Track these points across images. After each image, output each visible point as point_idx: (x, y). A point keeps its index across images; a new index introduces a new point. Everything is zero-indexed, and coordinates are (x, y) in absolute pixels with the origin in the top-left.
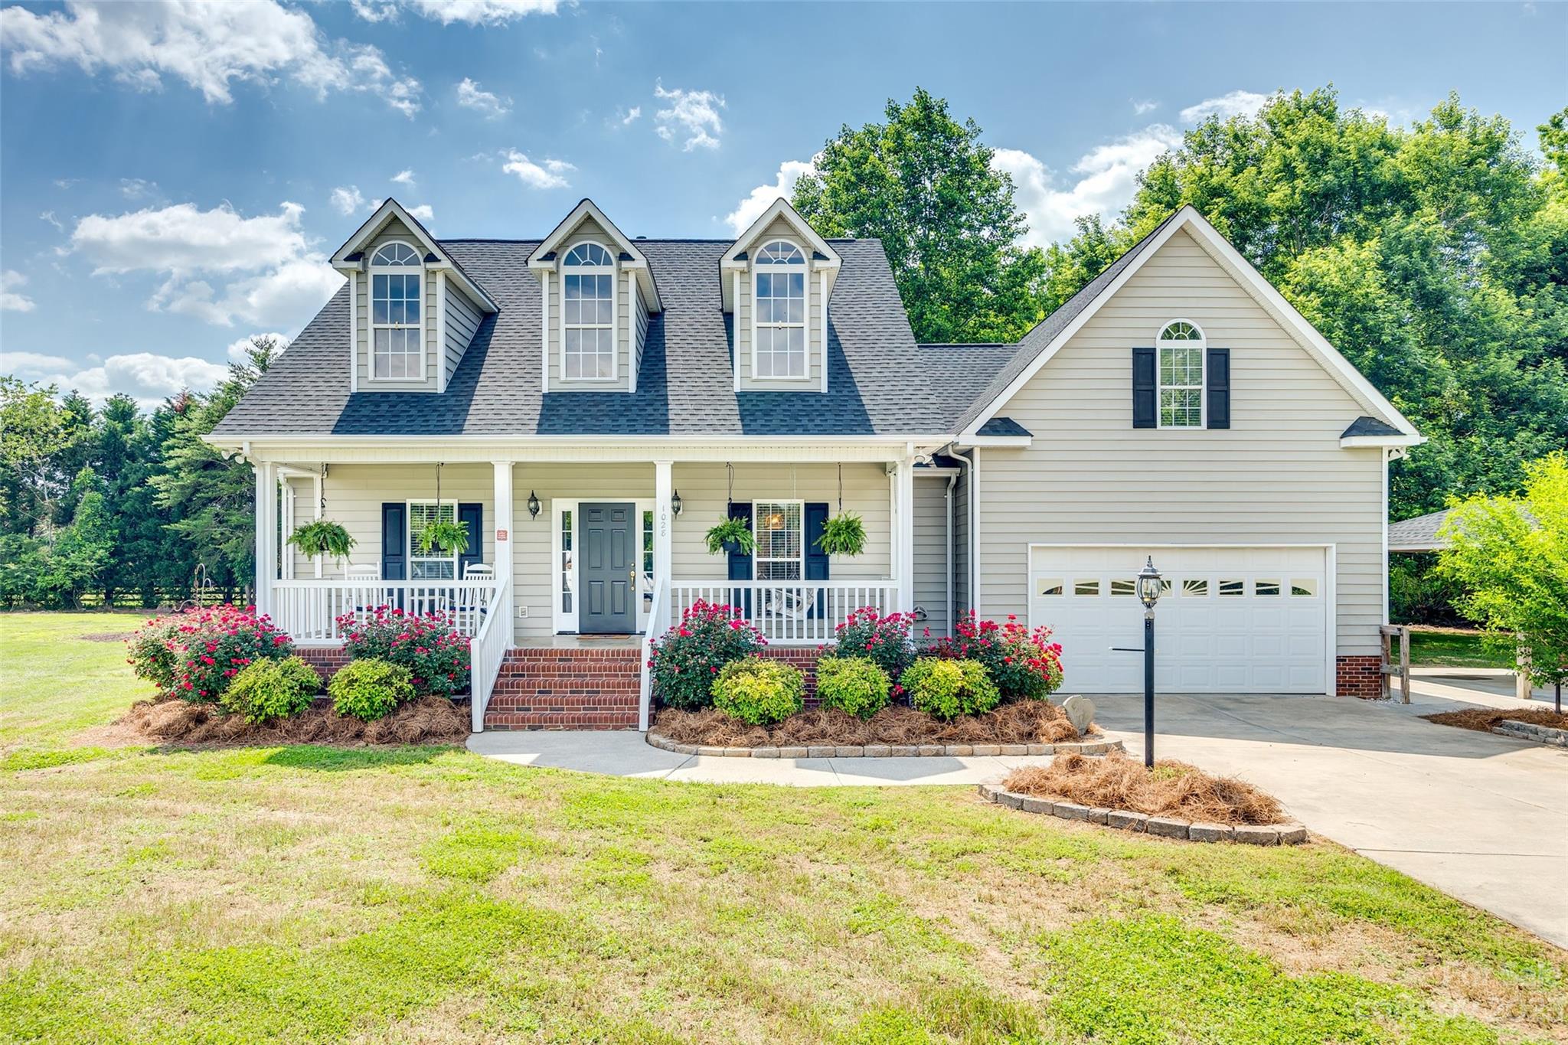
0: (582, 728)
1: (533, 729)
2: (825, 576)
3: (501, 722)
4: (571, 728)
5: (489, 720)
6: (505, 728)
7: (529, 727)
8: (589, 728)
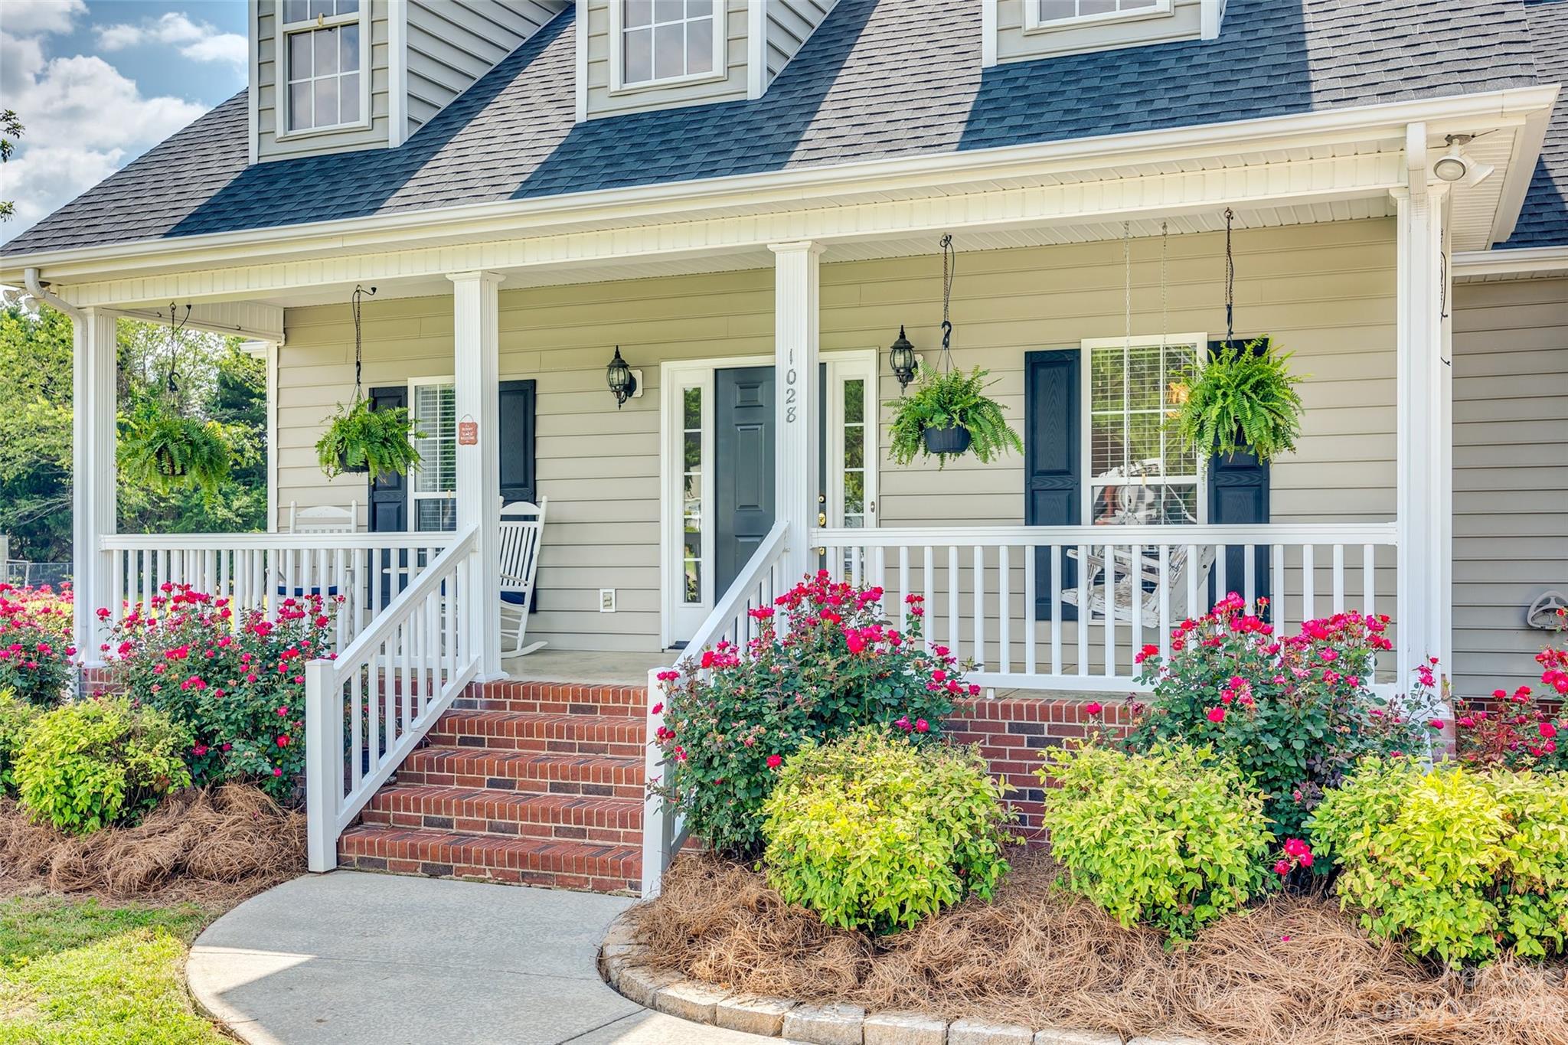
0: (529, 880)
1: (433, 872)
2: (1261, 514)
3: (372, 851)
4: (506, 879)
5: (350, 845)
6: (379, 866)
7: (426, 868)
8: (544, 881)
